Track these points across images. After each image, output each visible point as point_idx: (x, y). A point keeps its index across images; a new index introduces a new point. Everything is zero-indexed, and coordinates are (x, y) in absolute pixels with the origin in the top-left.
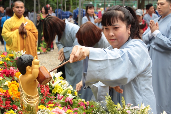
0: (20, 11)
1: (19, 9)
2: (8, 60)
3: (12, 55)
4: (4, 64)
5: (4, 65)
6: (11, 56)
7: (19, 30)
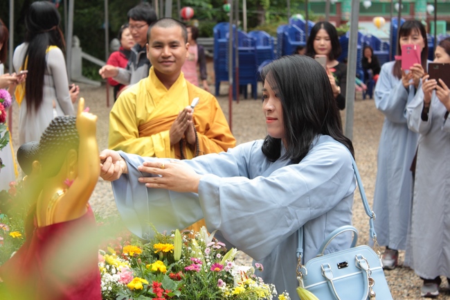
0: (166, 58)
1: (163, 52)
2: (162, 270)
3: (167, 247)
4: (149, 287)
5: (151, 291)
6: (166, 251)
7: (172, 136)
